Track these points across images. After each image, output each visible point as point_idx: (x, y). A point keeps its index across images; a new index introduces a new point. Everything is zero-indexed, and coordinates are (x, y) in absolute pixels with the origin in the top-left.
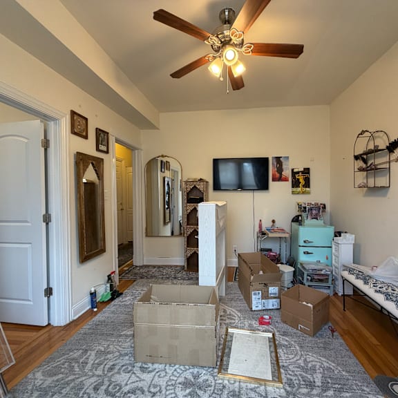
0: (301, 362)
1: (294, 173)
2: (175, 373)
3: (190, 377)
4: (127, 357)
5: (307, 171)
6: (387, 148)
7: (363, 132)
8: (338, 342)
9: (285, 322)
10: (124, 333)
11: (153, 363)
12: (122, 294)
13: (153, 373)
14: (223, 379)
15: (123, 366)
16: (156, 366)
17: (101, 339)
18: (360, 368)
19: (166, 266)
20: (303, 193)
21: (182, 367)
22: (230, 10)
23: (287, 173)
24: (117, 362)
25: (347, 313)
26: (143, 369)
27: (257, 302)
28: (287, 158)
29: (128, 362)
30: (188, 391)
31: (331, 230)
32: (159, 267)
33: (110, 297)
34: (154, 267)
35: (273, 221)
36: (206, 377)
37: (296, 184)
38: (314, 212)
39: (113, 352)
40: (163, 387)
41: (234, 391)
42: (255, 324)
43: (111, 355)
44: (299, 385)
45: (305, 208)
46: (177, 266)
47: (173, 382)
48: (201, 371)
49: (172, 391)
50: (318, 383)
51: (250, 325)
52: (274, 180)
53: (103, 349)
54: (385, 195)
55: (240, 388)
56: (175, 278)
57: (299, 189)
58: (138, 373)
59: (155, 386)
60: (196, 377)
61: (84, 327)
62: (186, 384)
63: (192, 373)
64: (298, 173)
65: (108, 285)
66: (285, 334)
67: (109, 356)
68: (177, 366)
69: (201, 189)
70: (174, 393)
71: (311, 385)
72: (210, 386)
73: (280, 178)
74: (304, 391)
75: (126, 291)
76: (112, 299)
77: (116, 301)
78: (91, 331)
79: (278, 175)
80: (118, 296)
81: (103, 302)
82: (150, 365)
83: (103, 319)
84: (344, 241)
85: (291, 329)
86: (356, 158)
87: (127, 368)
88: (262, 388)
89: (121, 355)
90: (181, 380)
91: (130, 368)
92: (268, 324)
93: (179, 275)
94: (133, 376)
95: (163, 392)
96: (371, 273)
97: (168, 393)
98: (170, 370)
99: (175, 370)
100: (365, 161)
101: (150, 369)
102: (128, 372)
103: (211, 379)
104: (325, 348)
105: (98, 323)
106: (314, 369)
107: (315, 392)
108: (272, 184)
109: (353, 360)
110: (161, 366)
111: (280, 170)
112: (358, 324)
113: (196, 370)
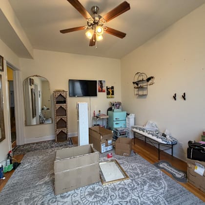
0: (130, 167)
1: (108, 89)
2: (82, 192)
3: (90, 190)
4: (49, 195)
5: (112, 88)
6: (147, 80)
7: (138, 73)
8: (138, 156)
9: (117, 154)
10: (38, 184)
11: (67, 192)
12: (20, 163)
13: (70, 196)
14: (105, 185)
15: (49, 201)
16: (69, 193)
17: (22, 193)
18: (149, 163)
19: (42, 142)
20: (112, 97)
21: (83, 188)
22: (97, 7)
23: (105, 88)
24: (44, 200)
25: (136, 145)
26: (63, 197)
27: (104, 149)
28: (104, 81)
29: (51, 197)
30: (93, 196)
31: (125, 113)
32: (37, 143)
33: (13, 167)
34: (34, 144)
35: (100, 111)
36: (97, 188)
37: (108, 93)
38: (118, 106)
39: (37, 196)
40: (80, 200)
41: (112, 188)
42: (106, 158)
43: (37, 198)
44: (134, 175)
45: (114, 104)
46: (49, 141)
47: (83, 196)
48: (94, 186)
49: (85, 200)
50: (140, 173)
51: (104, 159)
52: (99, 91)
53: (28, 198)
54: (145, 98)
55: (114, 186)
56: (52, 147)
57: (110, 96)
58: (61, 200)
59: (75, 202)
60: (93, 189)
61: (2, 191)
62: (90, 194)
63: (90, 188)
64: (109, 88)
65: (9, 160)
66: (119, 159)
67: (35, 199)
68: (81, 188)
69: (64, 96)
70: (87, 200)
71: (138, 174)
72: (102, 190)
73: (102, 91)
74: (137, 177)
75: (22, 161)
76: (14, 168)
77: (18, 169)
78: (11, 191)
79: (101, 89)
80: (18, 166)
81: (8, 172)
82: (65, 194)
83: (16, 181)
84: (131, 117)
85: (120, 157)
86: (134, 83)
87: (53, 200)
88: (122, 182)
89: (44, 196)
90: (86, 193)
91: (54, 200)
92: (111, 157)
93: (53, 145)
94: (59, 202)
95: (81, 202)
96: (144, 128)
97: (84, 202)
98: (78, 192)
99: (81, 190)
100: (137, 84)
101: (67, 195)
102: (55, 202)
103: (100, 187)
104: (135, 160)
105: (13, 185)
106: (136, 168)
107: (140, 176)
108: (98, 93)
109: (146, 161)
110: (73, 192)
111: (102, 87)
112: (140, 148)
113: (91, 187)
